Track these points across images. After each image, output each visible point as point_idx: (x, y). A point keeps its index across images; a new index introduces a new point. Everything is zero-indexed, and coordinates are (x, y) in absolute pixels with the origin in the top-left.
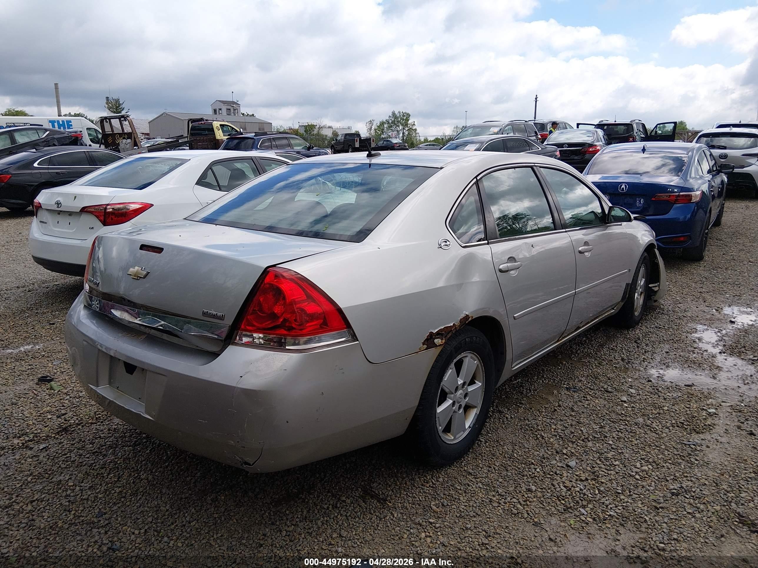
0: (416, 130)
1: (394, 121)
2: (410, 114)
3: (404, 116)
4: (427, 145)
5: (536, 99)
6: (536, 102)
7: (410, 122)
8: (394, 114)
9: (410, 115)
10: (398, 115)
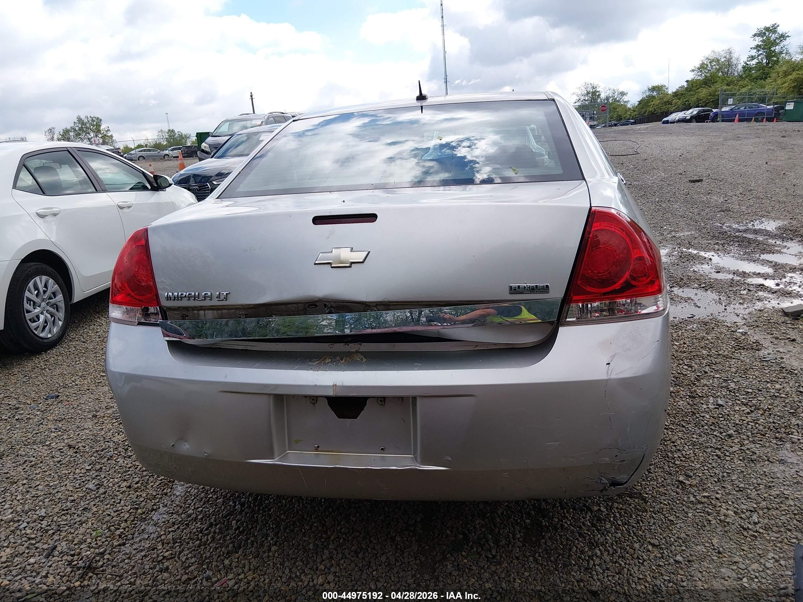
0: (112, 136)
1: (82, 127)
2: (100, 117)
3: (93, 121)
4: (141, 151)
5: (251, 96)
6: (252, 99)
7: (102, 128)
8: (80, 120)
9: (101, 120)
10: (86, 121)
